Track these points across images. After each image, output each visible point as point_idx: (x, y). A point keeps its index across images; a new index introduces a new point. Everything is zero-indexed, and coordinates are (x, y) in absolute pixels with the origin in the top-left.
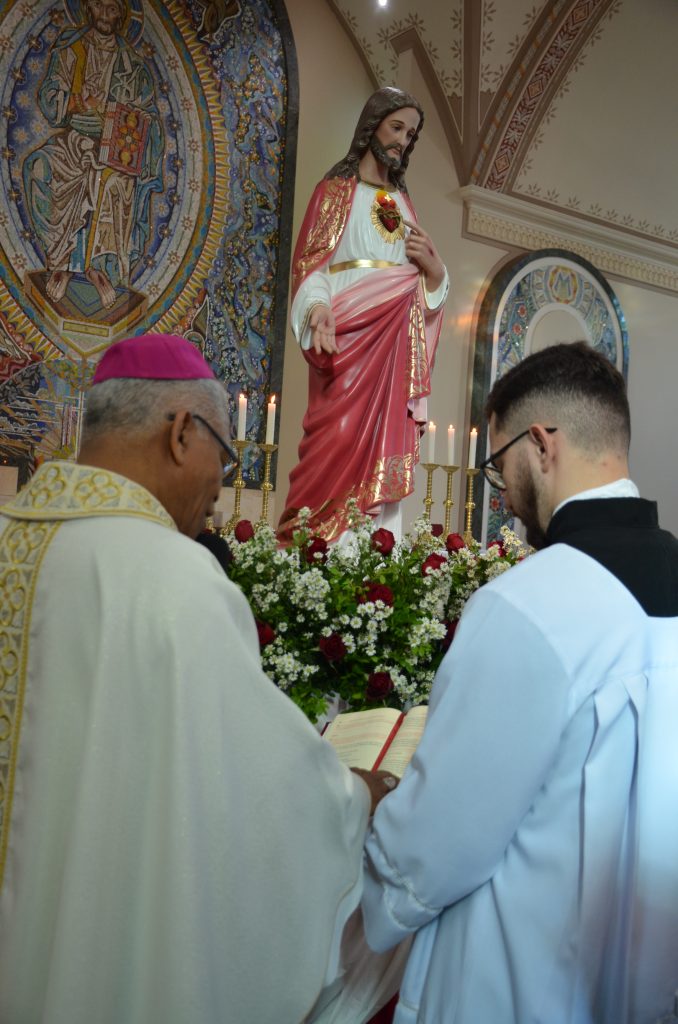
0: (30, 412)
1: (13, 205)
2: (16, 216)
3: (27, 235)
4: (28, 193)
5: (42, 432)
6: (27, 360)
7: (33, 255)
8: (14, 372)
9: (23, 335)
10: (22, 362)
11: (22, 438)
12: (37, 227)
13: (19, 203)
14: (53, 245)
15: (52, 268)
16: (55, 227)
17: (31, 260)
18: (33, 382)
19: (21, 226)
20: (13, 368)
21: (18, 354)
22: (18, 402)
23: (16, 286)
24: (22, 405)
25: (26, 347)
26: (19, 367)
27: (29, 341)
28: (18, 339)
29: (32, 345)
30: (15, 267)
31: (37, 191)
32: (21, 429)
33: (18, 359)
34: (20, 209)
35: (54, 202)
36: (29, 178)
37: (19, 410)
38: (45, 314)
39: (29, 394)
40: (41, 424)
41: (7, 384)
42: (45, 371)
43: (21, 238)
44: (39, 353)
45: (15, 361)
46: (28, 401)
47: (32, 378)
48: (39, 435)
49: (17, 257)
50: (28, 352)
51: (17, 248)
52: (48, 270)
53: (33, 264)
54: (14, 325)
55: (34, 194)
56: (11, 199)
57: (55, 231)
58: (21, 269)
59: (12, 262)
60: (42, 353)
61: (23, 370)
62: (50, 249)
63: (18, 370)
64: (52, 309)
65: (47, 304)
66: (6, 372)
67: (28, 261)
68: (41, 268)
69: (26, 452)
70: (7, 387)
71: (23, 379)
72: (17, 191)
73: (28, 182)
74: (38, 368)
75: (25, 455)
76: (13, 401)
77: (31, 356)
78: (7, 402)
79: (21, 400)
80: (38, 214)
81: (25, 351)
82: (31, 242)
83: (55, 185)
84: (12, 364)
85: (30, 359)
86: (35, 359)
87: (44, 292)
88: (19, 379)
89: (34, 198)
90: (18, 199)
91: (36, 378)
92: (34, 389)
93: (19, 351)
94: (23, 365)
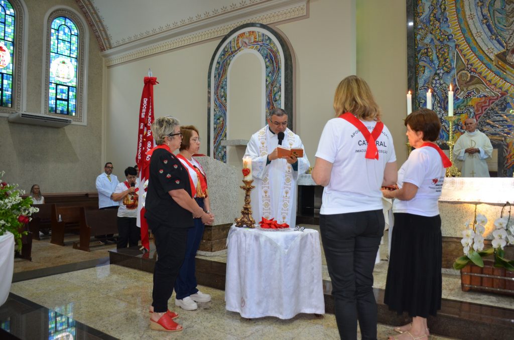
0: (502, 121)
1: (485, 26)
2: (487, 30)
3: (494, 37)
4: (492, 17)
5: (510, 130)
6: (498, 96)
7: (498, 45)
8: (492, 103)
9: (495, 85)
10: (496, 97)
11: (499, 134)
12: (499, 31)
13: (488, 24)
14: (509, 36)
15: (508, 48)
16: (509, 28)
17: (496, 48)
18: (503, 106)
19: (489, 34)
20: (491, 101)
21: (493, 94)
22: (495, 117)
23: (489, 62)
24: (498, 118)
25: (497, 90)
26: (494, 101)
27: (499, 87)
28: (493, 87)
29: (500, 88)
30: (488, 54)
31: (497, 14)
32: (498, 130)
33: (493, 97)
34: (489, 26)
35: (508, 16)
36: (492, 10)
37: (495, 121)
38: (507, 71)
39: (500, 112)
40: (509, 126)
41: (489, 110)
42: (509, 100)
43: (490, 40)
44: (505, 91)
45: (493, 98)
46: (501, 116)
47: (502, 104)
48: (508, 131)
49: (489, 49)
50: (498, 92)
51: (488, 45)
52: (507, 49)
53: (498, 49)
54: (490, 81)
55: (495, 16)
56: (483, 23)
57: (508, 30)
58: (491, 54)
59: (486, 52)
60: (507, 92)
61: (497, 102)
62: (507, 40)
63: (494, 102)
64: (511, 68)
65: (507, 66)
66: (487, 104)
67: (495, 49)
68: (503, 50)
69: (502, 141)
70: (489, 111)
71: (497, 105)
72: (486, 19)
73: (491, 12)
74: (505, 99)
75: (502, 143)
76: (492, 117)
77: (500, 94)
78: (489, 118)
79: (497, 116)
80: (499, 25)
81: (497, 92)
82: (496, 39)
83: (508, 7)
84: (490, 100)
85: (500, 95)
86: (503, 95)
87: (505, 61)
88: (495, 106)
89: (496, 19)
90: (488, 22)
91: (504, 104)
92: (503, 110)
93: (493, 93)
94: (497, 99)
